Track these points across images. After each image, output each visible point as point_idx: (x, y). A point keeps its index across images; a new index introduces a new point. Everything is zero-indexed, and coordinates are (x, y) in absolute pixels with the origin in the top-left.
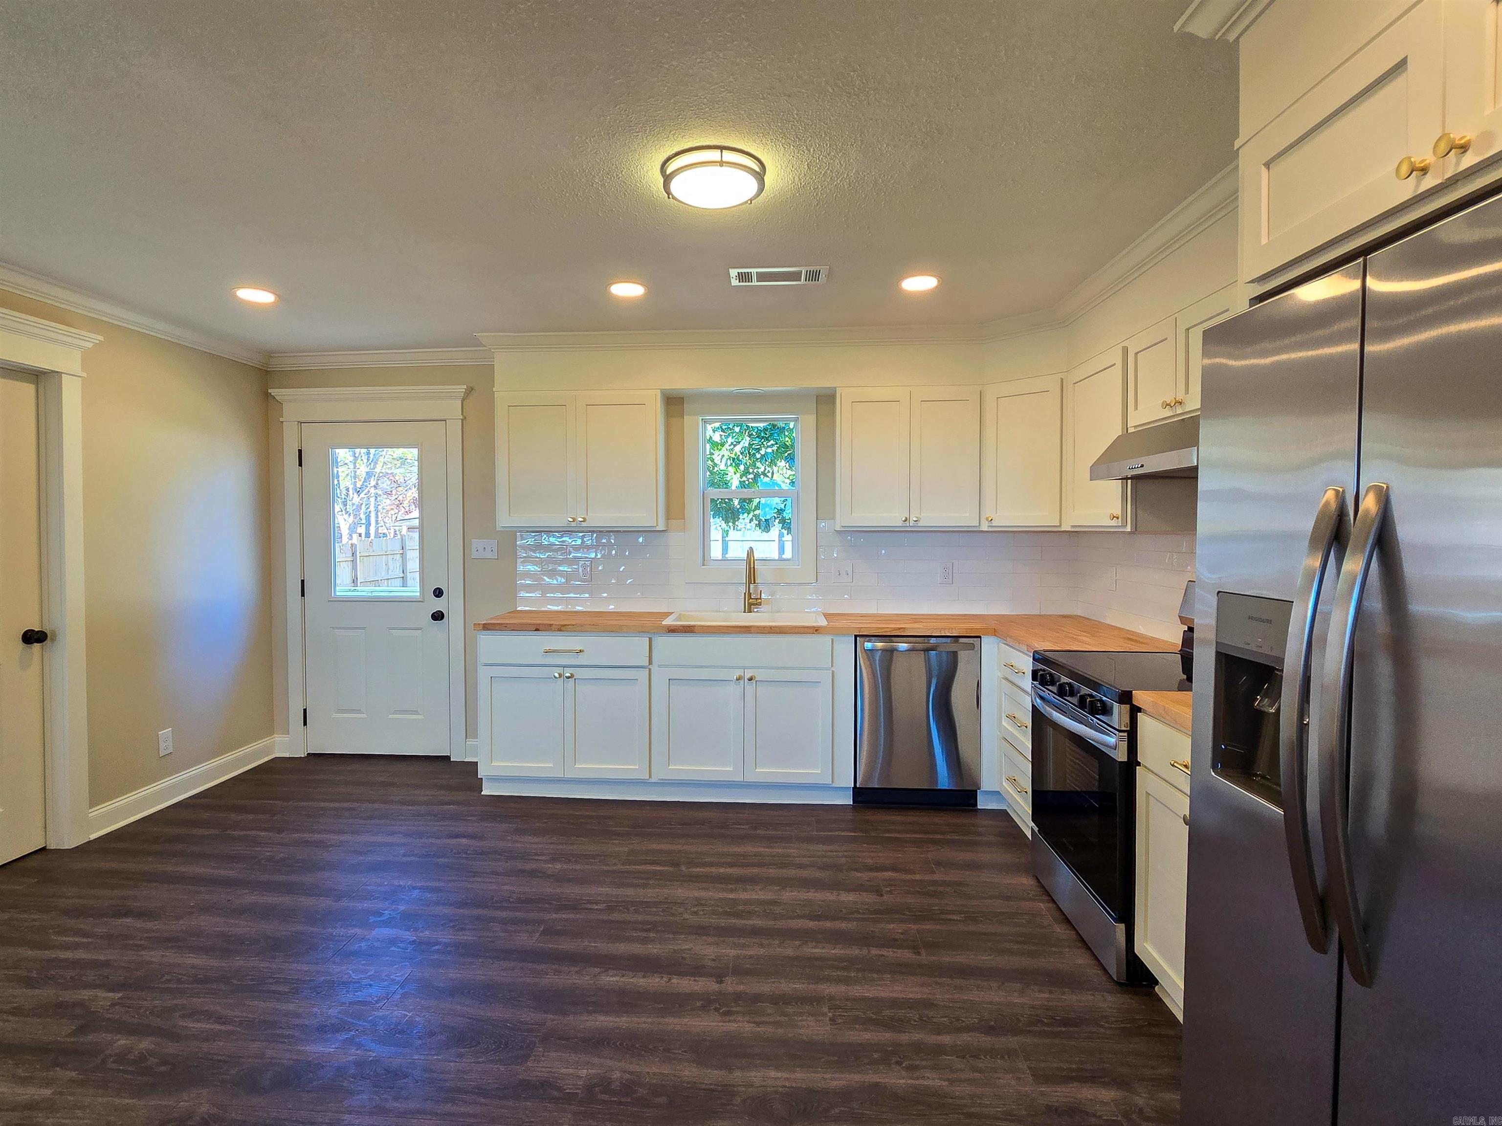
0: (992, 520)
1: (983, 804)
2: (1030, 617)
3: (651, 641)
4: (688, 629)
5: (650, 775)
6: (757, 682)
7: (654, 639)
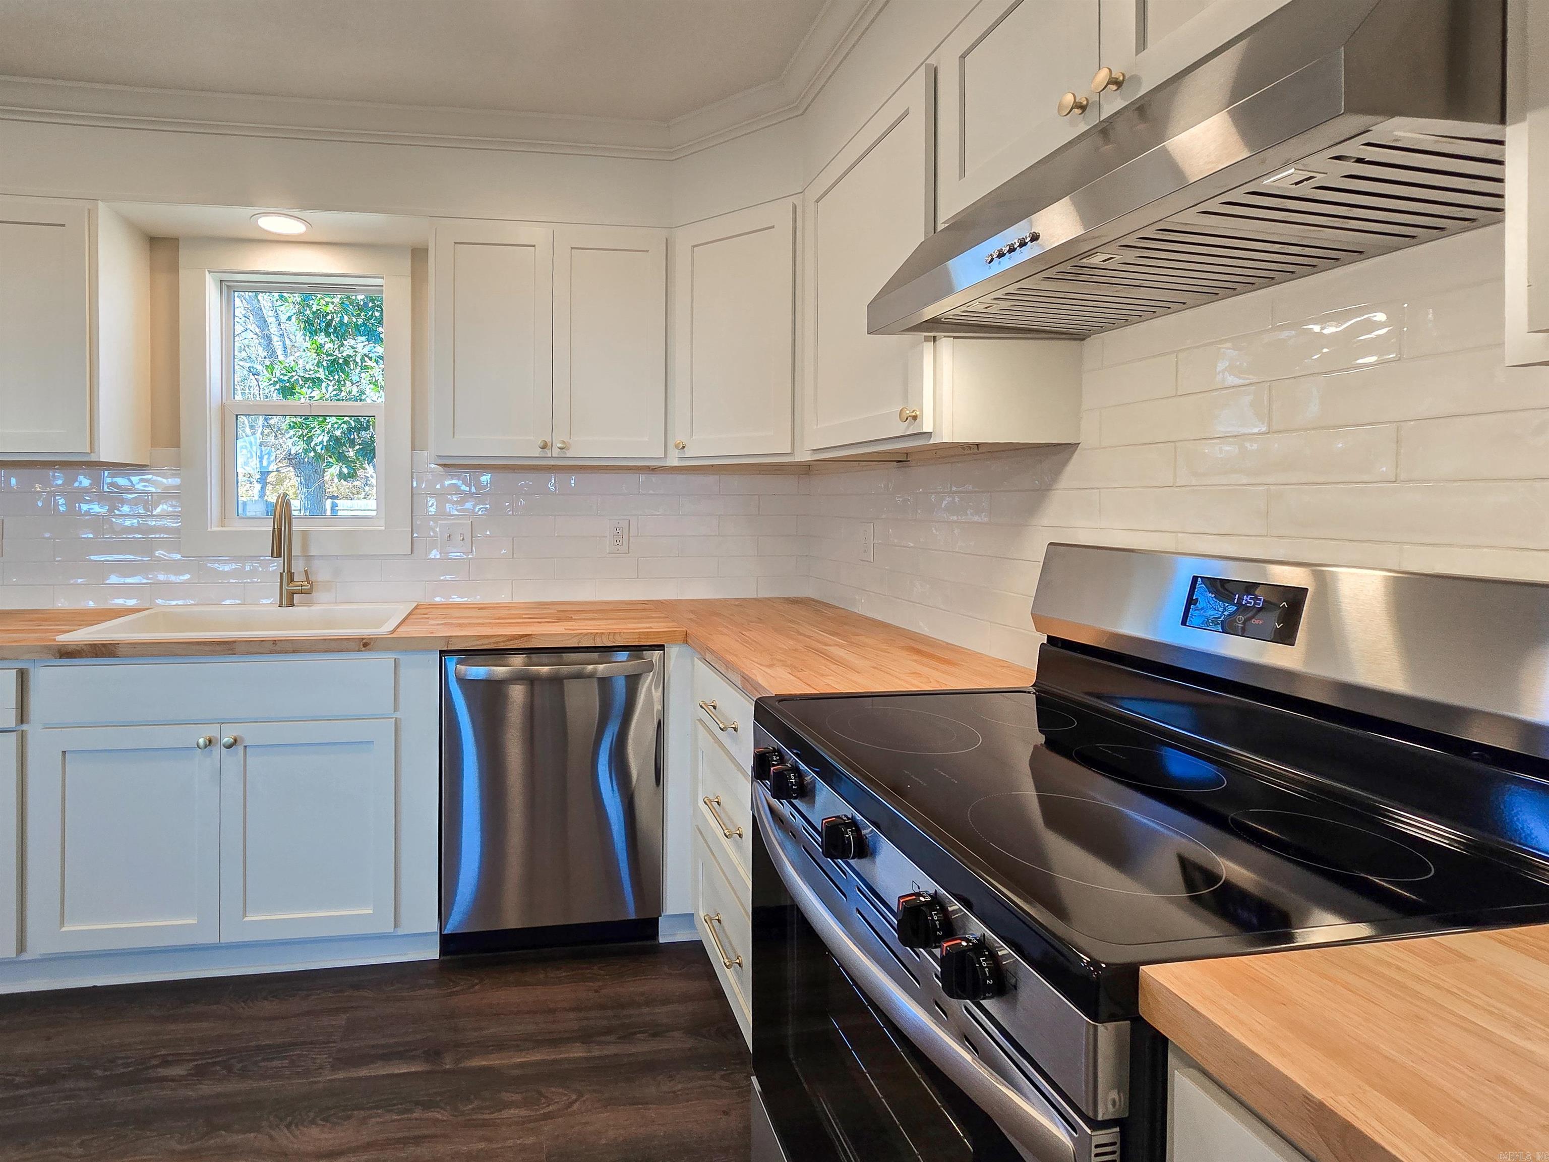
0: (684, 447)
1: (667, 935)
2: (742, 604)
3: (23, 677)
4: (103, 649)
5: (21, 946)
6: (247, 749)
7: (32, 671)
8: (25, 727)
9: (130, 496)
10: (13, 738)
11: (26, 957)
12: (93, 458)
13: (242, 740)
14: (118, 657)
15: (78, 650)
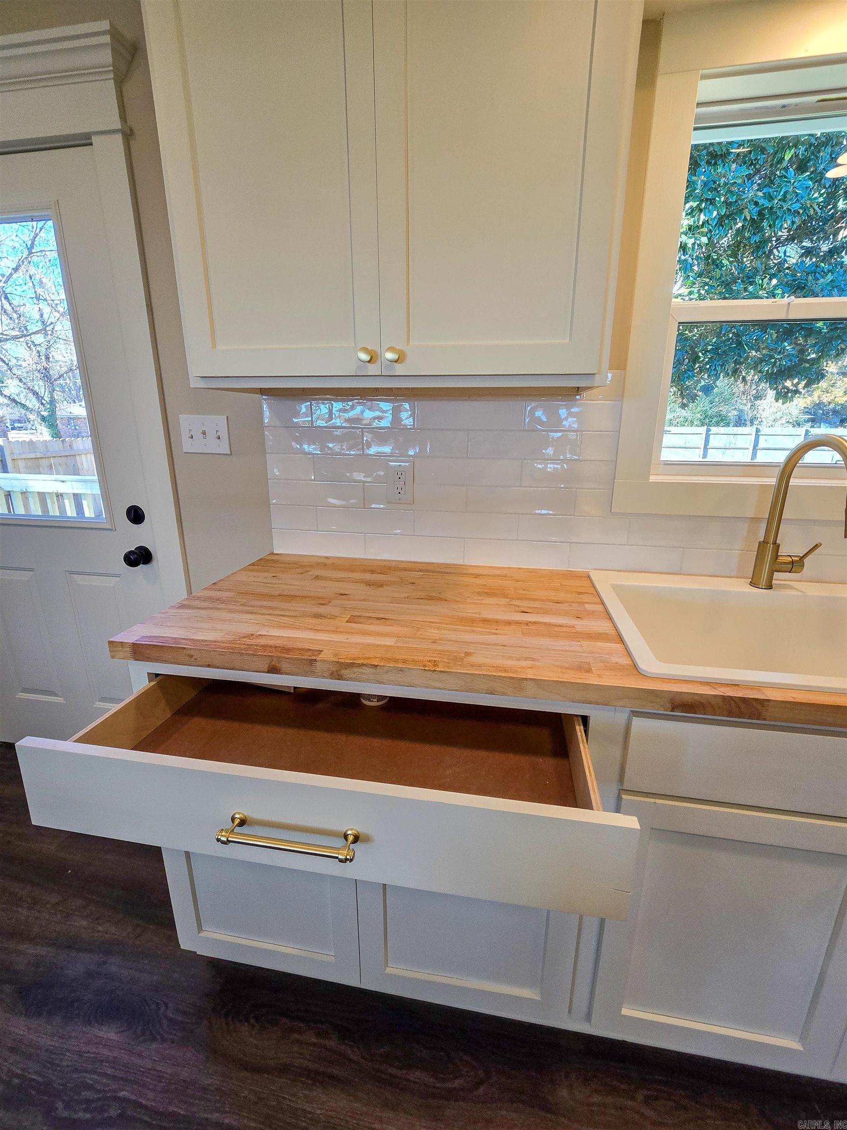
4: (742, 706)
9: (556, 435)
15: (702, 704)
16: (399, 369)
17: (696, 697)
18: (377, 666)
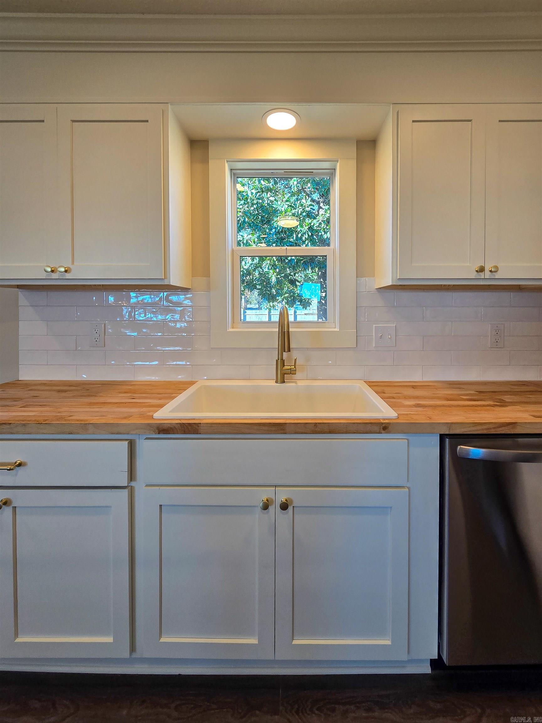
3: (132, 445)
4: (190, 428)
5: (133, 649)
6: (295, 508)
7: (137, 441)
8: (133, 484)
9: (180, 309)
10: (125, 492)
11: (134, 656)
12: (166, 282)
13: (292, 501)
14: (200, 434)
15: (171, 428)
16: (68, 276)
17: (169, 425)
18: (11, 423)
